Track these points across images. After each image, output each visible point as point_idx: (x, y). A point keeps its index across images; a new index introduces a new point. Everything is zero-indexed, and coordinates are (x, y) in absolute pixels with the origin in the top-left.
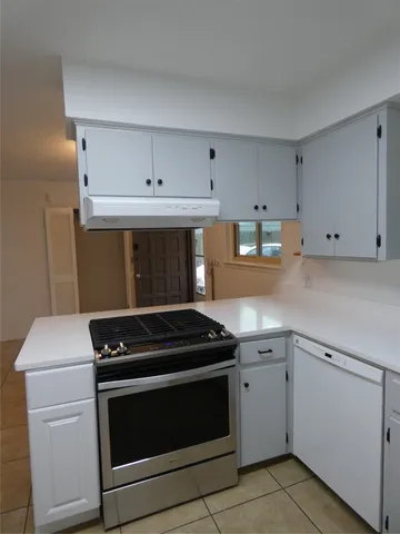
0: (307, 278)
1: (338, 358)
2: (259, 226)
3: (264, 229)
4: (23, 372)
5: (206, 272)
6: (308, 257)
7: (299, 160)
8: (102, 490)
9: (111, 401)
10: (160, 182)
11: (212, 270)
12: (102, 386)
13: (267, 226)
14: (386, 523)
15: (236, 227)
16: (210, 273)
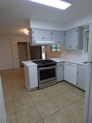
0: (65, 54)
1: (71, 64)
2: (56, 46)
3: (57, 46)
4: (28, 67)
5: (45, 55)
6: (66, 50)
7: (65, 34)
8: (39, 84)
9: (40, 71)
10: (44, 38)
11: (47, 54)
12: (39, 69)
13: (58, 46)
14: (77, 84)
15: (51, 46)
16: (46, 55)
